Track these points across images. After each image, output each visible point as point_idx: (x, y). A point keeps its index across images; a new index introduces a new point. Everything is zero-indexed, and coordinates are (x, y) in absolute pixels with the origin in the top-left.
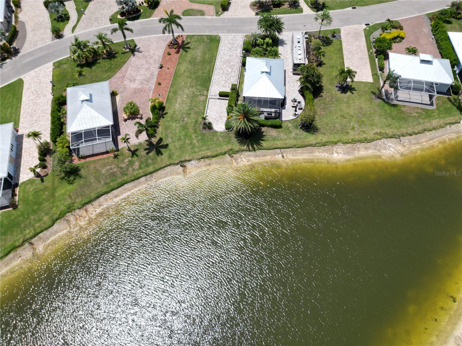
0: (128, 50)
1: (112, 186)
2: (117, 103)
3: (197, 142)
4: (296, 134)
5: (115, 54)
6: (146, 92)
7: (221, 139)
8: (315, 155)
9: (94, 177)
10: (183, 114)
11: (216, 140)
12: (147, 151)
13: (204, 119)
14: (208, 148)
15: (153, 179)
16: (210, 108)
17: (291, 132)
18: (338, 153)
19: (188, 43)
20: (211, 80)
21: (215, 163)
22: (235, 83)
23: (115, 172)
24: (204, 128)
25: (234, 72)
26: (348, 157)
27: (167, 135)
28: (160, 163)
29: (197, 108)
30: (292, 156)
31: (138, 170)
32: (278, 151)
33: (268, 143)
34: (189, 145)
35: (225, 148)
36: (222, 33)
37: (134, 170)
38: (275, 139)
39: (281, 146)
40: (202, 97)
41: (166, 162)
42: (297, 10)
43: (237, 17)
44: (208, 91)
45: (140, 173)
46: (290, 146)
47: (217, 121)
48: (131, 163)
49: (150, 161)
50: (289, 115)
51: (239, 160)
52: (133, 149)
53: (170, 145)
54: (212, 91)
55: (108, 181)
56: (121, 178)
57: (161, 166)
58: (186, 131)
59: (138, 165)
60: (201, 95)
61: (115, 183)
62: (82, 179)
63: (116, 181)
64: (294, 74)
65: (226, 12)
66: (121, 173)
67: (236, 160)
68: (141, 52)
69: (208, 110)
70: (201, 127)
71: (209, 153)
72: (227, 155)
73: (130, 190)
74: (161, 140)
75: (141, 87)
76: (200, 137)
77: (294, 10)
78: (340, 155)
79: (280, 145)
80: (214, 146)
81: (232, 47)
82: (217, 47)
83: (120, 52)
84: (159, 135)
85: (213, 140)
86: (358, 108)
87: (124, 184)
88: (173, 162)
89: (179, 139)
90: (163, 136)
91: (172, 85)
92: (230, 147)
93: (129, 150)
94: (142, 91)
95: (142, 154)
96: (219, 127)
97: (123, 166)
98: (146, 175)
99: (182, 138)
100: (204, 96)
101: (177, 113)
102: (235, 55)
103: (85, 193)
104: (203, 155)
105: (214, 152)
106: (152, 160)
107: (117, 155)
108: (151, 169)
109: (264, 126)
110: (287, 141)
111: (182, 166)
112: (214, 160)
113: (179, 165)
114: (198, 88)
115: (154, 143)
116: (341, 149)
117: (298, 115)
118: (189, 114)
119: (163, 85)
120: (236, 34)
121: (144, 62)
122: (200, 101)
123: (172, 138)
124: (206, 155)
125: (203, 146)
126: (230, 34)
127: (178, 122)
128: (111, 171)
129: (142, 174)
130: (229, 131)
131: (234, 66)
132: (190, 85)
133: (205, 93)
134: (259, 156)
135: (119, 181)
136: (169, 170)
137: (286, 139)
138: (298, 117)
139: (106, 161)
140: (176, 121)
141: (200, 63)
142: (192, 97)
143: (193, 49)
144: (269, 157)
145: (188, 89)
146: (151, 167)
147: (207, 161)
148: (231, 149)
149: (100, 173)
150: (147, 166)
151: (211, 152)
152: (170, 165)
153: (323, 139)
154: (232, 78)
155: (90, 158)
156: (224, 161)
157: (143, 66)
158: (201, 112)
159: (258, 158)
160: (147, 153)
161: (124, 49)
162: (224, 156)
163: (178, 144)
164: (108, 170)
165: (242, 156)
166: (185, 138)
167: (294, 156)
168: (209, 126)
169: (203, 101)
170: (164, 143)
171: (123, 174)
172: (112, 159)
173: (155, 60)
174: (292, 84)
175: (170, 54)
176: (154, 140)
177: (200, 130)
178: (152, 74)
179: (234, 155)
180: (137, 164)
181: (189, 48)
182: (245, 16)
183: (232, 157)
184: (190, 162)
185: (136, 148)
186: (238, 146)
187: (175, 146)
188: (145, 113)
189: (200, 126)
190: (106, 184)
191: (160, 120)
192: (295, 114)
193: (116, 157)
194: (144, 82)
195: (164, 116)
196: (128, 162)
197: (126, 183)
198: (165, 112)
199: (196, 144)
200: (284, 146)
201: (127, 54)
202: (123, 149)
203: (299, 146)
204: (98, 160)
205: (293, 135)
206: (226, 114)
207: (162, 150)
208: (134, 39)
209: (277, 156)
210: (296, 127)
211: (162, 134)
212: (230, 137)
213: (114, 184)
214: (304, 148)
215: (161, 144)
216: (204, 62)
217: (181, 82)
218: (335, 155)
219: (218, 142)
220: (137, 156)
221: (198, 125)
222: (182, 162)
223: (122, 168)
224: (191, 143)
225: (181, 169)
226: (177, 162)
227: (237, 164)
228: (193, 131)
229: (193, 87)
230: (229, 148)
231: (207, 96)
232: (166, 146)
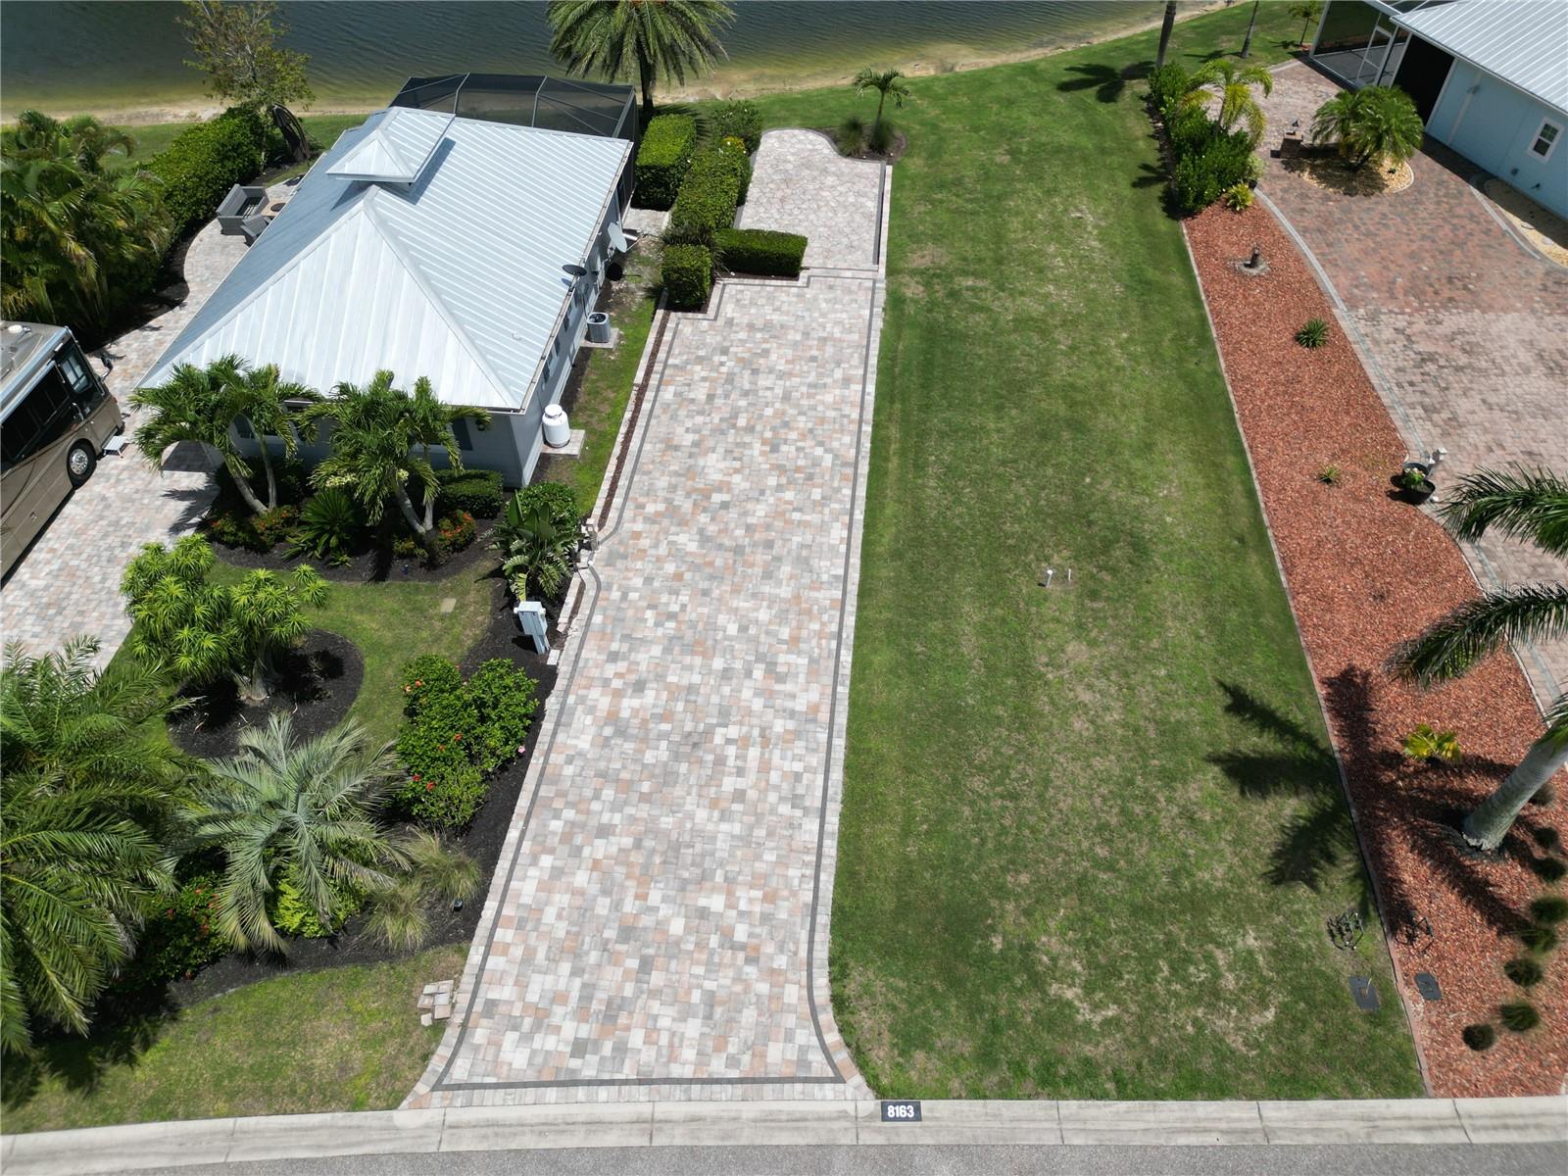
16: (858, 218)
44: (895, 303)
54: (864, 297)
69: (874, 210)
100: (913, 273)
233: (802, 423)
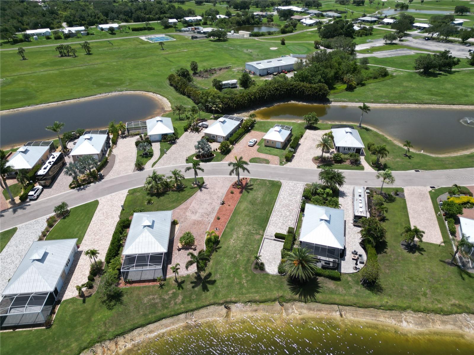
0: (196, 186)
1: (149, 318)
2: (176, 232)
3: (246, 283)
4: (357, 290)
5: (184, 188)
6: (205, 224)
7: (272, 282)
8: (380, 319)
9: (135, 305)
10: (236, 250)
11: (267, 283)
12: (193, 285)
13: (257, 258)
14: (257, 291)
15: (194, 317)
16: (265, 248)
17: (351, 288)
18: (407, 322)
19: (251, 185)
20: (268, 221)
21: (263, 310)
22: (292, 226)
23: (156, 303)
24: (256, 268)
25: (293, 216)
26: (420, 329)
27: (216, 270)
28: (204, 300)
29: (251, 246)
30: (352, 316)
31: (180, 304)
32: (336, 307)
33: (324, 295)
34: (237, 284)
35: (276, 294)
36: (283, 180)
37: (176, 304)
38: (332, 292)
39: (339, 302)
40: (258, 236)
41: (211, 300)
42: (358, 167)
43: (299, 168)
44: (264, 230)
45: (181, 308)
46: (350, 304)
47: (271, 263)
48: (175, 295)
49: (194, 297)
50: (349, 268)
51: (290, 311)
52: (179, 281)
53: (217, 282)
54: (268, 231)
55: (147, 312)
56: (160, 311)
57: (205, 304)
58: (236, 269)
59: (181, 299)
60: (257, 234)
61: (153, 315)
62: (122, 306)
63: (155, 313)
64: (354, 225)
65: (289, 163)
66: (163, 305)
67: (286, 310)
68: (207, 189)
69: (262, 250)
70: (253, 266)
71: (257, 298)
72: (277, 303)
73: (166, 327)
74: (210, 275)
75: (200, 219)
76: (250, 278)
77: (355, 167)
78: (411, 324)
79: (337, 301)
80: (264, 289)
81: (292, 193)
82: (278, 192)
83: (188, 187)
84: (209, 269)
85: (263, 282)
86: (429, 271)
87: (163, 319)
88: (217, 301)
89: (228, 277)
90: (213, 271)
91: (230, 221)
92: (281, 293)
93: (176, 281)
94: (201, 223)
95: (188, 287)
96: (272, 269)
97: (166, 297)
98: (186, 312)
99: (232, 275)
100: (260, 235)
101: (230, 248)
102: (294, 200)
103: (121, 322)
104: (250, 299)
105: (263, 296)
106: (197, 295)
107: (163, 285)
108: (193, 306)
109: (320, 275)
110: (346, 297)
111: (226, 307)
112: (262, 306)
113: (223, 306)
114: (254, 227)
115: (202, 277)
116: (412, 318)
117: (359, 269)
118: (242, 251)
119: (222, 220)
120: (297, 182)
121: (208, 198)
122: (255, 239)
123: (221, 275)
124: (253, 298)
125: (251, 288)
126: (291, 182)
127: (230, 258)
128: (153, 301)
129: (183, 310)
130: (281, 275)
131: (292, 210)
132: (248, 223)
133: (261, 232)
134: (314, 310)
135: (159, 314)
136: (212, 310)
137: (345, 295)
138: (358, 271)
139: (151, 289)
140: (228, 256)
141: (260, 204)
142: (248, 235)
143: (255, 191)
144: (325, 313)
145: (245, 227)
146: (194, 303)
147: (255, 306)
148: (282, 297)
149: (141, 302)
150: (190, 301)
151: (260, 296)
152: (214, 304)
153: (388, 301)
154: (289, 221)
155: (136, 284)
156: (272, 309)
157: (207, 201)
158: (255, 251)
159: (311, 312)
160: (193, 287)
161: (192, 185)
162: (273, 303)
163: (226, 282)
164: (150, 299)
165: (294, 307)
166: (234, 276)
167: (354, 317)
168: (261, 267)
169: (258, 240)
170: (212, 278)
171: (165, 307)
172: (157, 288)
173: (218, 197)
174: (352, 236)
175: (233, 193)
176: (203, 274)
177: (251, 269)
178: (213, 209)
179: (284, 304)
180: (180, 297)
181: (251, 189)
182: (307, 168)
183: (282, 305)
184: (236, 304)
185: (183, 280)
186: (290, 294)
187: (222, 283)
188: (199, 245)
189: (251, 266)
190: (145, 315)
191: (213, 254)
192: (356, 268)
193: (161, 286)
194: (204, 215)
195: (218, 250)
196: (172, 294)
197: (164, 318)
198: (219, 246)
199: (245, 284)
200: (342, 302)
201: (194, 189)
202: (170, 279)
203: (361, 306)
204: (143, 287)
205: (353, 291)
206: (280, 257)
207: (209, 286)
208: (204, 177)
209: (334, 314)
210: (357, 283)
211: (212, 269)
212: (282, 282)
213: (152, 317)
214: (366, 309)
215: (209, 280)
216: (263, 203)
217: (239, 219)
218: (405, 324)
219: (269, 286)
220: (183, 288)
221: (250, 264)
222: (227, 302)
223: (164, 300)
224: (240, 283)
225: (225, 311)
226: (221, 302)
227: (287, 315)
228: (243, 270)
229: (250, 225)
230: (280, 295)
231: (263, 235)
232: (213, 282)
233: (278, 216)
